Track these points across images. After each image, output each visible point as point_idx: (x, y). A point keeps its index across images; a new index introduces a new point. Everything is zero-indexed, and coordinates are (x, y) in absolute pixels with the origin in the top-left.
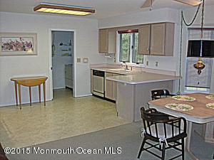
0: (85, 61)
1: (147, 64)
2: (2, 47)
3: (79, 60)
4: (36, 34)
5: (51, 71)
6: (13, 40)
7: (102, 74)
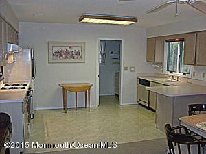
0: (132, 69)
1: (194, 75)
2: (53, 55)
3: (126, 69)
4: (84, 43)
5: (98, 78)
6: (63, 48)
7: (147, 83)
